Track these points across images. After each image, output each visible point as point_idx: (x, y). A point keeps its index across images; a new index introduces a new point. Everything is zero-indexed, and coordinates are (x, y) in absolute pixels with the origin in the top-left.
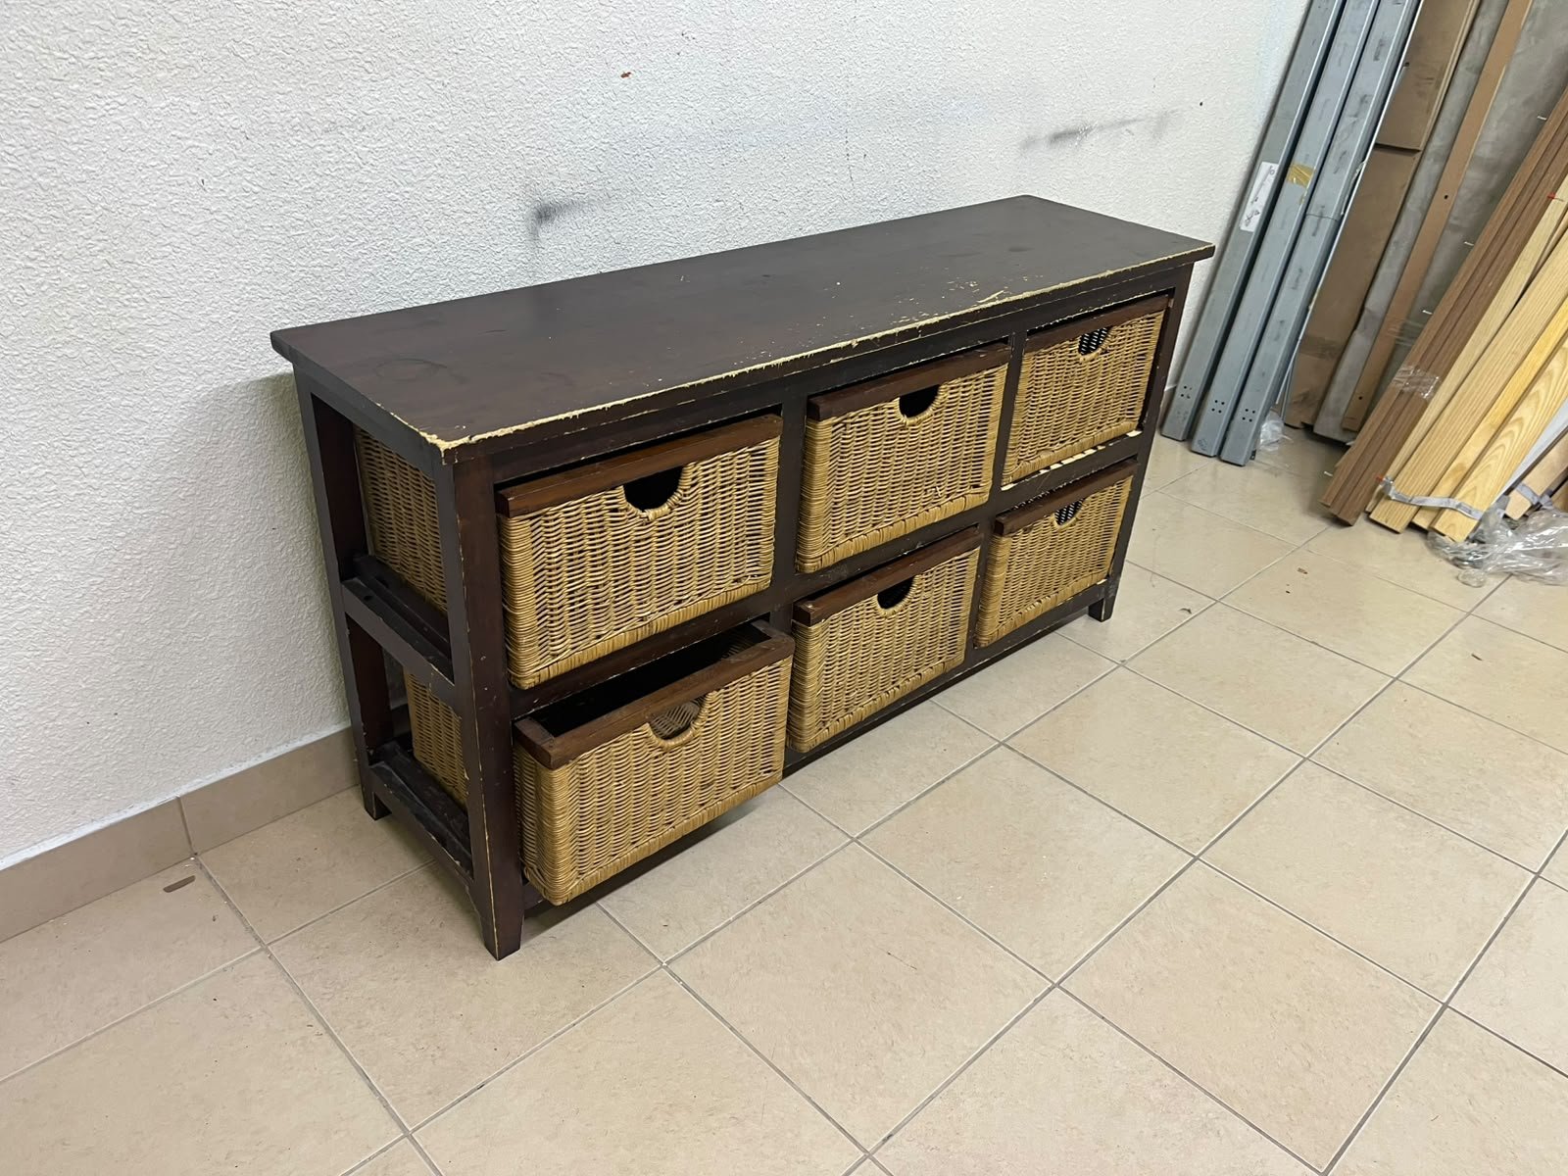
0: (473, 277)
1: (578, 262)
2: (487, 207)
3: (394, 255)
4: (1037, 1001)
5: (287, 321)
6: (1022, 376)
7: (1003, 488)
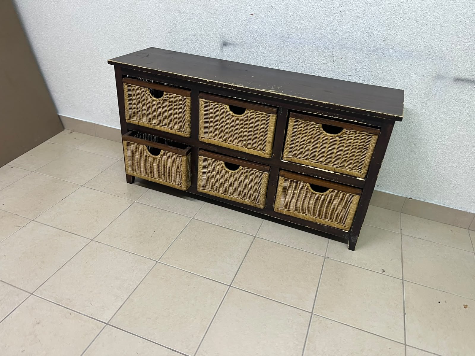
4: (149, 259)
6: (289, 125)
7: (282, 161)
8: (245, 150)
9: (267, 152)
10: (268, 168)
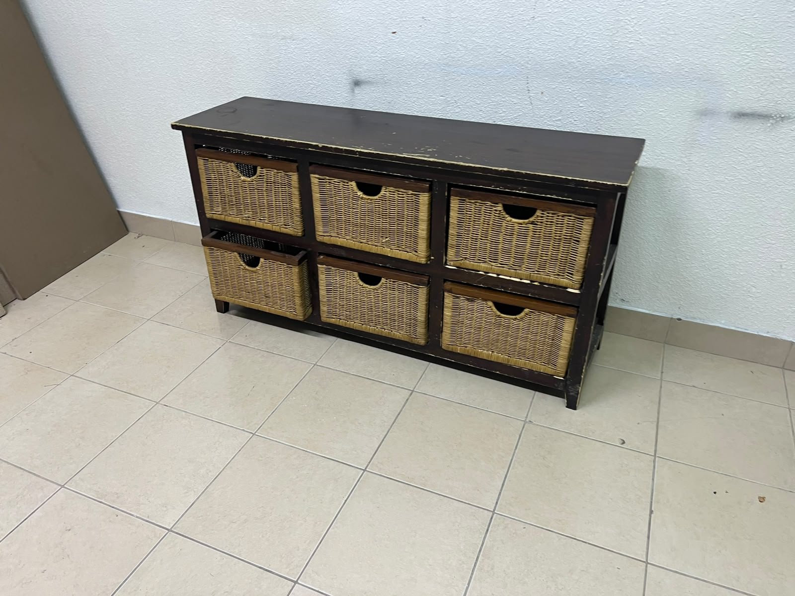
2: (335, 75)
6: (451, 208)
7: (447, 266)
8: (388, 252)
9: (420, 254)
10: (425, 279)
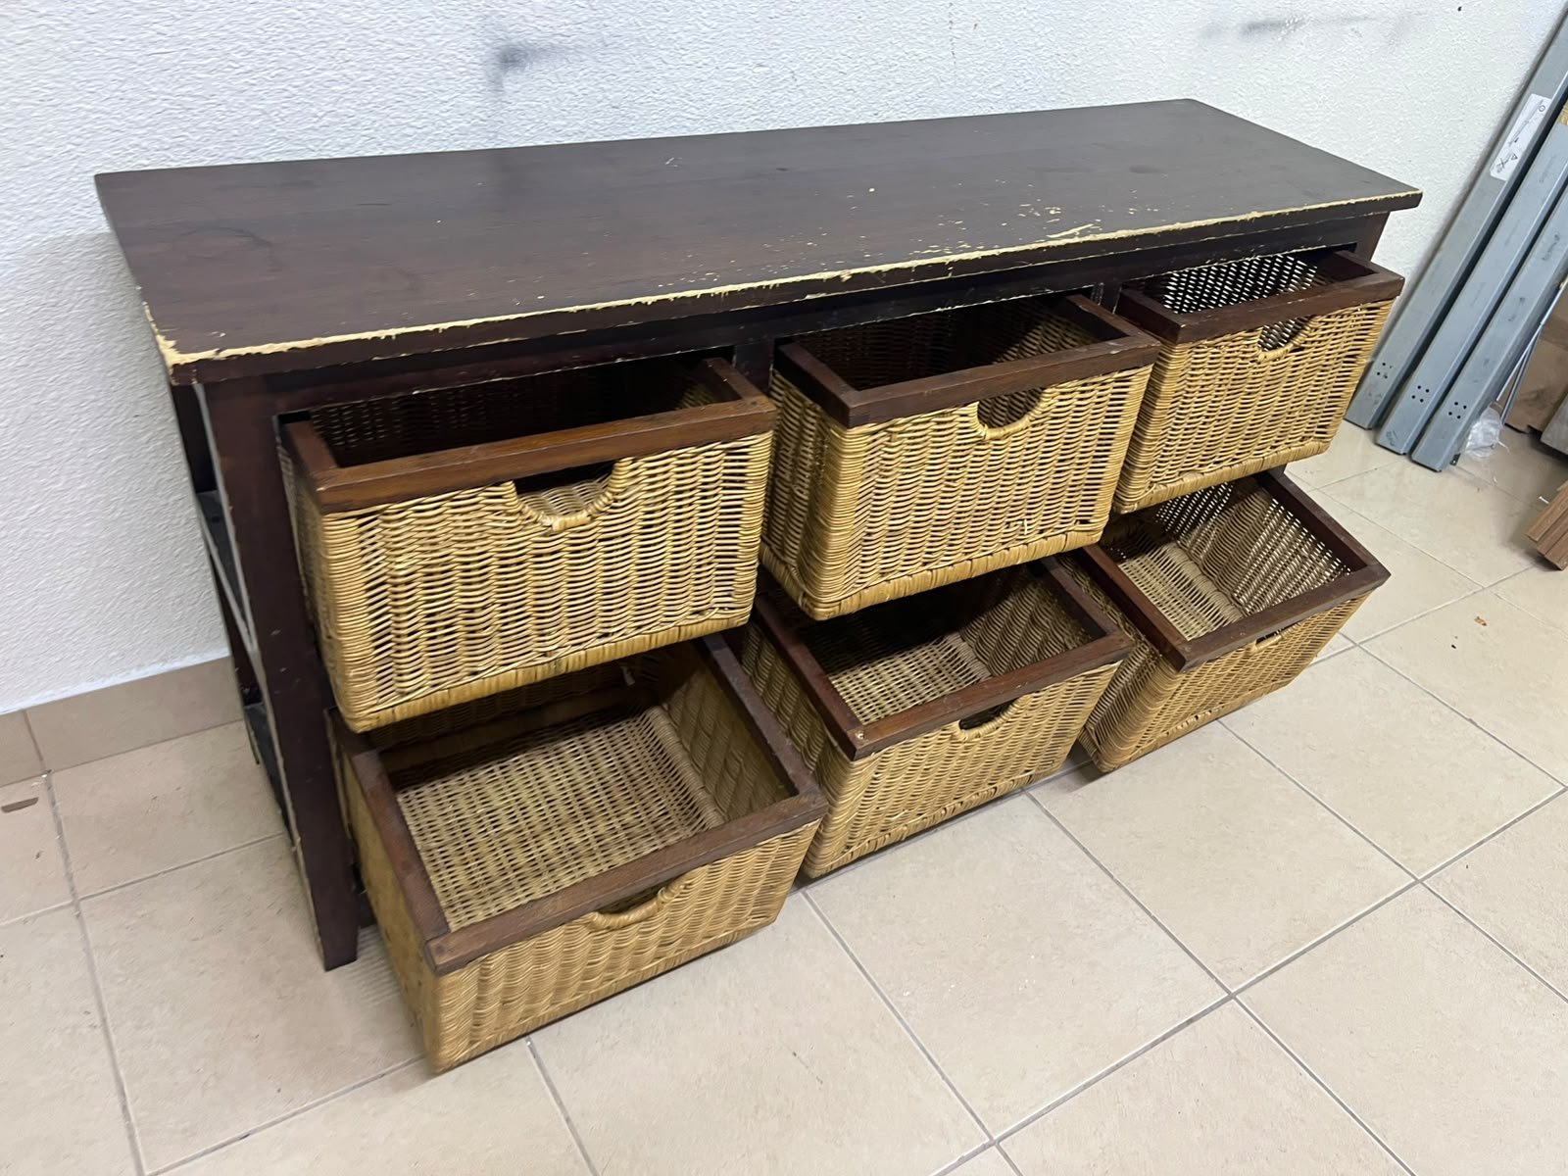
0: (409, 131)
1: (559, 125)
2: (428, 39)
3: (294, 90)
4: (963, 1160)
5: (146, 162)
